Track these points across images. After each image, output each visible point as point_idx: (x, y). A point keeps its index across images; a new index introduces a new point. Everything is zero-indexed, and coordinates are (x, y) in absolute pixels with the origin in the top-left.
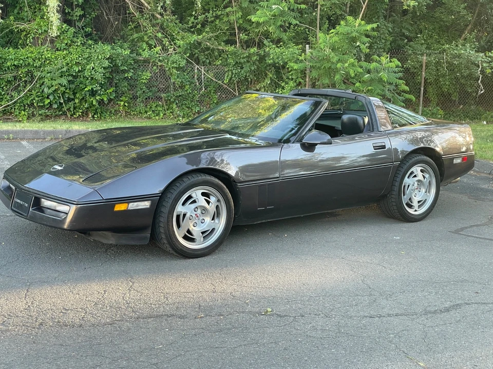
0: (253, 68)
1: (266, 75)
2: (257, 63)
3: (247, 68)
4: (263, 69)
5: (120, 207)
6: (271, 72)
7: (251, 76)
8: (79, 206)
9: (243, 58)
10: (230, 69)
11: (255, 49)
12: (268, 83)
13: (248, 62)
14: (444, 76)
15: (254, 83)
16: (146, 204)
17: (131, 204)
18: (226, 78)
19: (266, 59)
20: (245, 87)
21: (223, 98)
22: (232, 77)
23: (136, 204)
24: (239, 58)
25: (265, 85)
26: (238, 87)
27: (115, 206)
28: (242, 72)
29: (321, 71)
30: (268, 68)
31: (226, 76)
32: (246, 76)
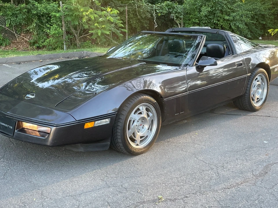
0: (24, 17)
1: (32, 21)
2: (26, 13)
3: (20, 16)
4: (30, 17)
5: (88, 125)
6: (36, 19)
7: (23, 22)
8: (58, 127)
9: (17, 10)
10: (9, 18)
11: (24, 5)
12: (35, 25)
13: (20, 13)
14: (132, 18)
15: (25, 26)
16: (107, 121)
17: (96, 122)
18: (7, 24)
19: (32, 11)
20: (20, 29)
21: (6, 36)
22: (11, 23)
23: (99, 121)
24: (14, 11)
25: (33, 27)
26: (15, 29)
27: (85, 124)
28: (17, 19)
29: (73, 18)
30: (33, 16)
31: (7, 22)
32: (20, 22)
